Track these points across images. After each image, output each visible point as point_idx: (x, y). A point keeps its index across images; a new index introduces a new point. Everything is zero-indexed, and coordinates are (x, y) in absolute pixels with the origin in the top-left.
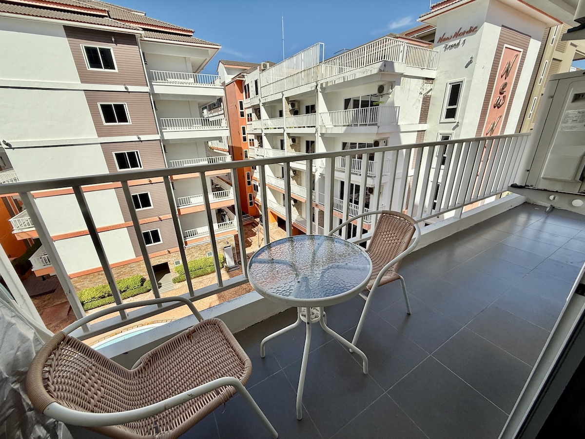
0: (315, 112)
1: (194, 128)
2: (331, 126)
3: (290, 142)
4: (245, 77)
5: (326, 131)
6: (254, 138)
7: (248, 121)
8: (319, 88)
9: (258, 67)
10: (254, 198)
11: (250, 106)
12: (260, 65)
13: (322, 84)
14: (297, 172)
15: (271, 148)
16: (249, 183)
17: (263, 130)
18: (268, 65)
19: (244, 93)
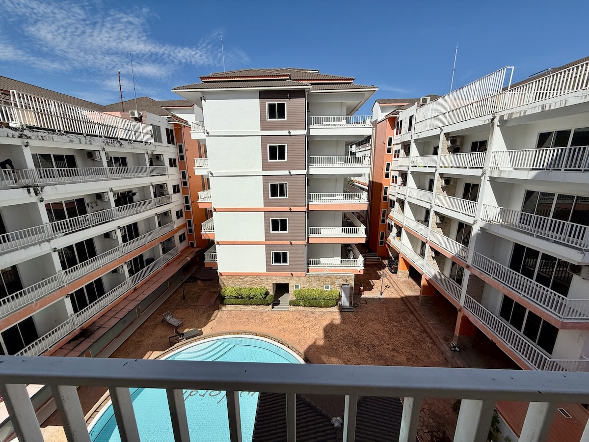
0: (486, 150)
1: (337, 165)
2: (511, 169)
3: (442, 183)
4: (400, 113)
5: (500, 175)
6: (398, 175)
7: (395, 157)
8: (496, 122)
9: (416, 103)
10: (386, 238)
11: (400, 142)
12: (419, 100)
13: (502, 117)
14: (445, 220)
15: (416, 188)
16: (384, 221)
17: (410, 167)
18: (429, 99)
19: (395, 130)
